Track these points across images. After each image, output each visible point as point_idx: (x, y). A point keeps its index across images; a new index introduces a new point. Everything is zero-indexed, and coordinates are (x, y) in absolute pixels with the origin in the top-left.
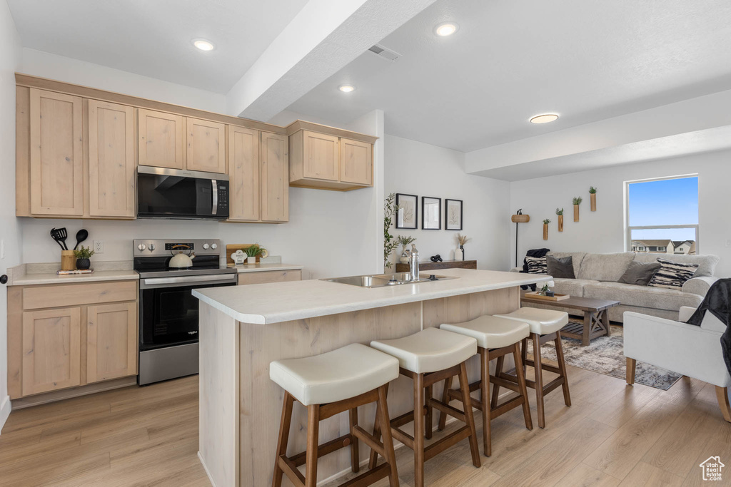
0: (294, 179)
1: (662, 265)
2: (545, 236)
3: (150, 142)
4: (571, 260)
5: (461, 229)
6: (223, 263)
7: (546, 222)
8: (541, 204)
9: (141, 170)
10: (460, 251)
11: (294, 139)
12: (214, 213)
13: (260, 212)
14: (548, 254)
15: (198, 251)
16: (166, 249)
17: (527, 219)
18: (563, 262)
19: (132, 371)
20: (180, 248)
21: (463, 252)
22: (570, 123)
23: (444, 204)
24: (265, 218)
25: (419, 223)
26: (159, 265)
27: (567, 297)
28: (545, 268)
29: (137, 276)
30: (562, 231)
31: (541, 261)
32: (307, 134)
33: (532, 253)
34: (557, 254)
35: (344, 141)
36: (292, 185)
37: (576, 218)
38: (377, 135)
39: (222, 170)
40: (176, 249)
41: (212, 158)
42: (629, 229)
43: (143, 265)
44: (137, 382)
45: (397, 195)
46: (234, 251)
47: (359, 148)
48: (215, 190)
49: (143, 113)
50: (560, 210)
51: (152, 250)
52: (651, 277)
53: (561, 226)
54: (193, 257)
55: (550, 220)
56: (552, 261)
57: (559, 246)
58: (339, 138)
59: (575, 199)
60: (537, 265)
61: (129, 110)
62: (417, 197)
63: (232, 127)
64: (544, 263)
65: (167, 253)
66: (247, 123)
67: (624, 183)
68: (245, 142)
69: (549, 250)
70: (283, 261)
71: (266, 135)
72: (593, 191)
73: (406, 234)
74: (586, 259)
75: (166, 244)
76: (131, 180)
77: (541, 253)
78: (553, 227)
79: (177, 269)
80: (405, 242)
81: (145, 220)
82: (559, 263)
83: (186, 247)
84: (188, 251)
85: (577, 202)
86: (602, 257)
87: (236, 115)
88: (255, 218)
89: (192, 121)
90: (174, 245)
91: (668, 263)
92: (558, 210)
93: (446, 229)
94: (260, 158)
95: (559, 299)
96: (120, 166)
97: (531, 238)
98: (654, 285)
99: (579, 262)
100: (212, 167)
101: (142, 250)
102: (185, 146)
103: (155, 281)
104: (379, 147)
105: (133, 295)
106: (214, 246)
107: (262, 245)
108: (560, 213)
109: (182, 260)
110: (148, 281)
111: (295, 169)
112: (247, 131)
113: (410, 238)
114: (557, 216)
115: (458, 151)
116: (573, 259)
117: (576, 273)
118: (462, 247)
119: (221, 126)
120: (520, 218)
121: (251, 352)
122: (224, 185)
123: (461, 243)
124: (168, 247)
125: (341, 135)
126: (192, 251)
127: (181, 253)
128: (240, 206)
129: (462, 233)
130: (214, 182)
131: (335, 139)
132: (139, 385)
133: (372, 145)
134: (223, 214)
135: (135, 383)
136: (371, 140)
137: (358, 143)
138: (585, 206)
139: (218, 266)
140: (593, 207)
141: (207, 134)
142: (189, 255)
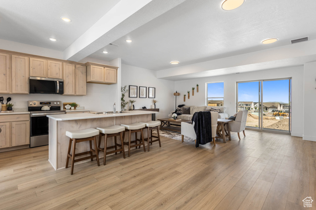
0: (87, 81)
1: (212, 110)
2: (184, 101)
3: (34, 68)
4: (190, 108)
6: (62, 109)
7: (185, 96)
8: (183, 90)
9: (31, 78)
11: (88, 67)
12: (58, 92)
13: (75, 92)
14: (184, 106)
15: (52, 105)
16: (40, 104)
17: (179, 94)
18: (187, 109)
19: (28, 143)
20: (46, 104)
21: (155, 106)
23: (148, 89)
24: (77, 94)
25: (139, 95)
26: (38, 109)
27: (180, 120)
29: (29, 113)
30: (189, 99)
31: (181, 109)
32: (92, 66)
33: (179, 106)
35: (106, 68)
36: (87, 83)
37: (193, 95)
38: (118, 67)
39: (61, 78)
40: (44, 104)
41: (57, 74)
42: (207, 98)
43: (31, 109)
44: (30, 146)
45: (130, 86)
46: (66, 105)
47: (112, 71)
48: (58, 84)
49: (31, 59)
51: (35, 104)
53: (189, 97)
54: (50, 107)
57: (188, 103)
58: (104, 68)
59: (193, 88)
60: (179, 110)
61: (27, 58)
62: (137, 86)
63: (64, 64)
65: (41, 105)
66: (70, 62)
67: (206, 83)
68: (70, 68)
70: (85, 108)
71: (77, 66)
72: (197, 86)
73: (132, 99)
74: (194, 108)
75: (40, 103)
76: (27, 81)
77: (182, 106)
78: (187, 97)
79: (44, 111)
81: (32, 94)
82: (185, 109)
83: (48, 103)
84: (48, 105)
85: (193, 89)
87: (66, 60)
88: (73, 94)
89: (50, 61)
90: (43, 103)
91: (213, 109)
92: (188, 91)
93: (149, 97)
94: (75, 74)
96: (23, 76)
97: (180, 101)
100: (57, 76)
101: (31, 104)
102: (47, 70)
103: (35, 114)
104: (119, 71)
105: (28, 118)
106: (58, 103)
107: (77, 103)
108: (189, 93)
109: (46, 108)
110: (33, 114)
111: (88, 78)
112: (70, 65)
113: (134, 101)
115: (154, 70)
116: (191, 108)
117: (191, 113)
118: (155, 104)
119: (61, 63)
120: (177, 94)
121: (61, 129)
122: (62, 83)
123: (155, 102)
124: (41, 103)
125: (105, 66)
126: (50, 105)
127: (46, 105)
128: (68, 90)
129: (155, 99)
130: (58, 82)
131: (103, 68)
132: (30, 148)
133: (117, 70)
134: (61, 92)
135: (29, 147)
136: (116, 68)
137: (111, 69)
138: (195, 90)
139: (60, 110)
140: (198, 91)
141: (55, 66)
142: (49, 106)
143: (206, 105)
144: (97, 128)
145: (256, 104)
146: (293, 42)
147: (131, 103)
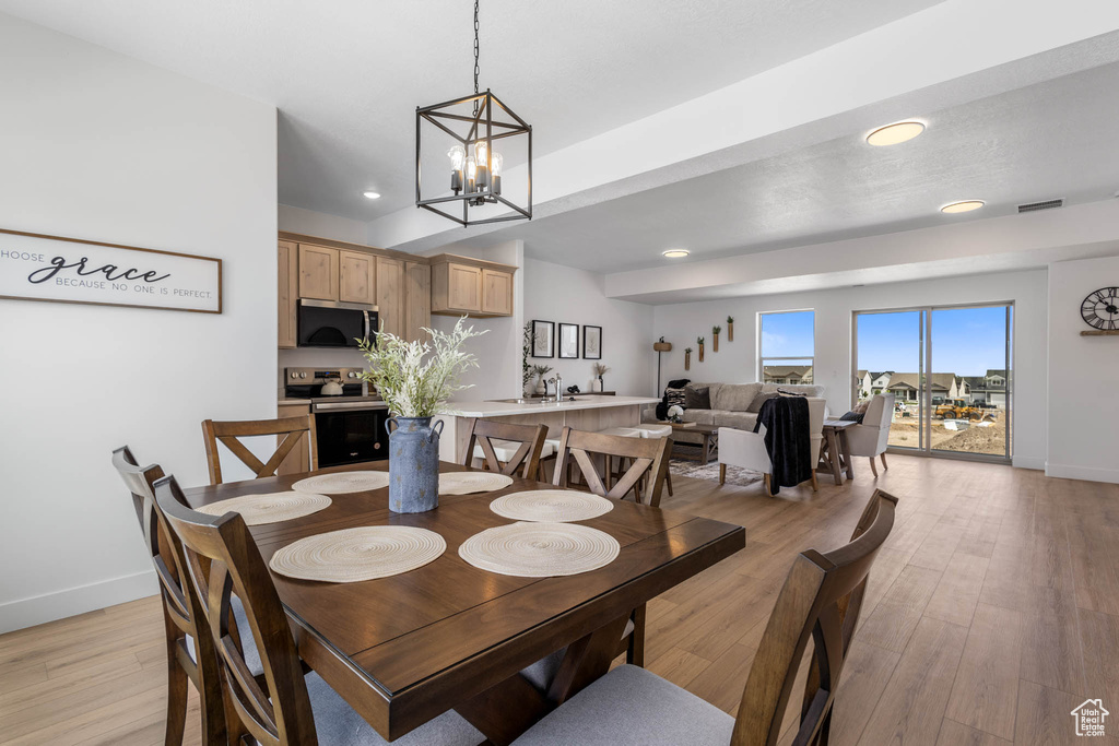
0: (434, 310)
2: (687, 366)
3: (309, 275)
4: (708, 389)
5: (600, 358)
6: (365, 391)
7: (688, 351)
8: (683, 334)
9: (303, 303)
10: (599, 381)
11: (437, 269)
14: (689, 385)
15: (345, 379)
16: (317, 378)
17: (669, 348)
18: (701, 392)
20: (329, 377)
21: (602, 382)
23: (583, 331)
25: (557, 351)
27: (694, 424)
28: (683, 399)
29: (309, 401)
30: (703, 361)
31: (681, 392)
32: (452, 266)
33: (673, 384)
34: (696, 385)
35: (486, 271)
36: (432, 313)
37: (716, 349)
38: (517, 266)
39: (371, 300)
40: (325, 377)
41: (361, 289)
42: (761, 360)
45: (534, 321)
47: (499, 278)
48: (367, 320)
49: (303, 248)
50: (701, 339)
51: (302, 378)
53: (702, 355)
54: (342, 385)
55: (691, 349)
56: (691, 393)
57: (700, 375)
58: (482, 270)
59: (714, 328)
60: (676, 396)
61: (292, 246)
62: (553, 323)
63: (380, 259)
64: (683, 394)
65: (319, 381)
66: (394, 254)
67: (757, 314)
68: (389, 272)
69: (689, 381)
71: (410, 265)
72: (730, 321)
73: (542, 363)
74: (722, 389)
75: (316, 373)
76: (293, 312)
77: (681, 384)
78: (694, 356)
79: (329, 396)
80: (542, 371)
81: (302, 349)
82: (696, 393)
83: (335, 375)
84: (337, 380)
85: (717, 331)
86: (734, 387)
87: (385, 248)
89: (345, 254)
90: (321, 373)
92: (699, 339)
93: (584, 357)
94: (405, 288)
95: (685, 426)
97: (673, 368)
99: (716, 393)
100: (361, 297)
101: (295, 378)
102: (338, 278)
104: (518, 277)
106: (358, 375)
108: (701, 342)
109: (333, 388)
110: (319, 406)
111: (437, 298)
112: (392, 261)
113: (546, 368)
114: (698, 345)
115: (598, 274)
116: (711, 389)
117: (712, 404)
118: (600, 378)
119: (370, 258)
120: (663, 346)
122: (374, 315)
123: (600, 372)
124: (318, 375)
125: (483, 266)
126: (341, 379)
127: (331, 381)
129: (601, 363)
130: (366, 314)
131: (478, 270)
133: (512, 275)
136: (511, 270)
137: (499, 273)
138: (723, 335)
139: (361, 394)
140: (731, 337)
141: (358, 266)
142: (339, 383)
143: (757, 381)
145: (879, 380)
146: (1023, 209)
147: (537, 375)
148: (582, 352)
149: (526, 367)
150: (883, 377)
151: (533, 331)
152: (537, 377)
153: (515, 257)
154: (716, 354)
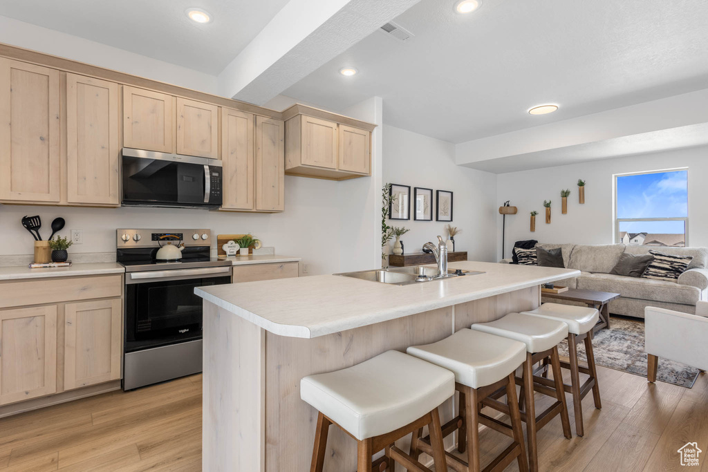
0: (289, 167)
1: (655, 257)
2: (532, 228)
3: (136, 122)
4: (559, 250)
5: (452, 220)
6: (214, 254)
7: (534, 214)
8: (529, 198)
9: (126, 153)
10: (451, 242)
11: (290, 124)
12: (206, 201)
13: (255, 201)
14: (537, 245)
15: (187, 242)
16: (153, 239)
17: (515, 211)
18: (553, 253)
19: (116, 374)
20: (168, 239)
21: (453, 243)
22: (569, 114)
23: (435, 196)
24: (260, 207)
25: (412, 215)
26: (146, 257)
27: (566, 289)
28: (535, 259)
29: (122, 270)
30: (550, 223)
31: (531, 252)
32: (305, 119)
33: (518, 244)
34: (546, 246)
35: (343, 127)
36: (288, 173)
37: (564, 211)
38: (375, 123)
39: (214, 154)
40: (164, 239)
41: (203, 142)
42: (617, 221)
43: (126, 257)
44: (122, 387)
45: (391, 185)
46: (226, 241)
47: (357, 135)
48: (208, 177)
49: (128, 90)
50: (548, 202)
51: (137, 241)
52: (644, 269)
53: (548, 218)
54: (182, 248)
55: (537, 212)
56: (541, 251)
57: (547, 237)
58: (338, 125)
59: (563, 192)
60: (527, 256)
61: (113, 87)
62: (409, 187)
63: (225, 110)
64: (534, 255)
65: (155, 244)
66: (241, 105)
67: (613, 175)
68: (238, 127)
69: (537, 242)
70: (276, 252)
71: (261, 119)
72: (581, 184)
73: (398, 225)
74: (575, 251)
75: (153, 234)
76: (115, 163)
77: (530, 244)
78: (540, 219)
79: (165, 261)
80: (399, 233)
81: (129, 208)
82: (548, 254)
83: (176, 237)
84: (177, 242)
85: (565, 194)
86: (592, 249)
87: (230, 97)
88: (249, 206)
89: (182, 101)
90: (161, 235)
91: (661, 255)
92: (545, 202)
93: (437, 220)
94: (255, 144)
95: (560, 291)
96: (103, 148)
97: (519, 230)
98: (648, 276)
99: (569, 254)
100: (204, 151)
101: (126, 241)
102: (174, 128)
103: (141, 275)
104: (377, 135)
105: (117, 289)
106: (204, 236)
107: (255, 235)
108: (548, 205)
109: (170, 251)
110: (134, 275)
111: (291, 156)
112: (241, 114)
113: (403, 229)
114: (545, 208)
115: (449, 141)
116: (563, 250)
117: (566, 264)
118: (452, 238)
119: (213, 108)
120: (507, 210)
121: (279, 367)
123: (452, 233)
124: (155, 237)
125: (339, 120)
126: (182, 242)
127: (169, 244)
128: (233, 196)
129: (453, 225)
130: (206, 168)
131: (334, 125)
132: (123, 390)
133: (371, 132)
134: (216, 202)
135: (119, 388)
136: (369, 128)
137: (357, 130)
138: (573, 199)
139: (207, 258)
140: (582, 199)
141: (199, 116)
142: (178, 246)
143: (613, 243)
144: (410, 350)
147: (395, 236)
148: (435, 215)
149: (385, 228)
150: (638, 236)
151: (390, 194)
152: (394, 238)
153: (373, 113)
154: (564, 216)
